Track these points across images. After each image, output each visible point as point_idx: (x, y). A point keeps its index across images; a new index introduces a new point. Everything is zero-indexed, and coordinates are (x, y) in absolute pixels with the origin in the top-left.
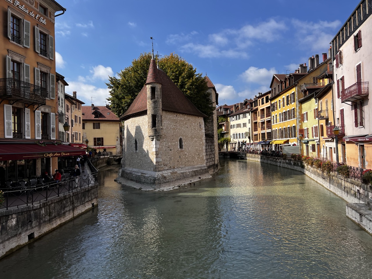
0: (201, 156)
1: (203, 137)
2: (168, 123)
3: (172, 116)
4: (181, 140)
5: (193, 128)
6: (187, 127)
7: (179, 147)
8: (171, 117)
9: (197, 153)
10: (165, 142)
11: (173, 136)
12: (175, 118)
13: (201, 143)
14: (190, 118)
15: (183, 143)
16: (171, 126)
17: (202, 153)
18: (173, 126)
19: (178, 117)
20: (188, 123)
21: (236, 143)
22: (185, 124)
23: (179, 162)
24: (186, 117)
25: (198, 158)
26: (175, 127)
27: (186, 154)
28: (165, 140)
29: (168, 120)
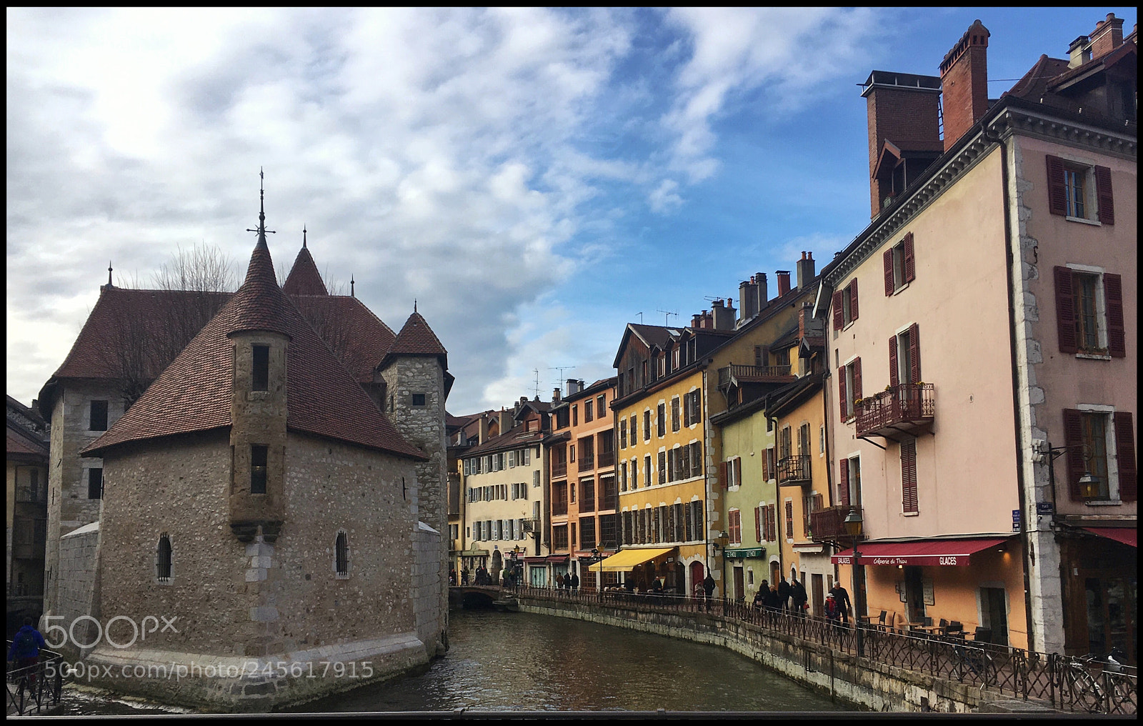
0: (403, 601)
1: (412, 530)
2: (301, 475)
3: (316, 452)
4: (341, 541)
5: (381, 499)
6: (363, 494)
7: (334, 566)
8: (312, 454)
9: (392, 590)
10: (290, 546)
11: (316, 524)
12: (324, 460)
13: (407, 552)
14: (374, 461)
15: (349, 553)
16: (314, 487)
18: (320, 490)
19: (335, 455)
20: (367, 481)
21: (488, 556)
22: (358, 482)
23: (335, 619)
24: (360, 456)
25: (394, 607)
26: (324, 492)
27: (357, 593)
28: (290, 538)
29: (304, 467)
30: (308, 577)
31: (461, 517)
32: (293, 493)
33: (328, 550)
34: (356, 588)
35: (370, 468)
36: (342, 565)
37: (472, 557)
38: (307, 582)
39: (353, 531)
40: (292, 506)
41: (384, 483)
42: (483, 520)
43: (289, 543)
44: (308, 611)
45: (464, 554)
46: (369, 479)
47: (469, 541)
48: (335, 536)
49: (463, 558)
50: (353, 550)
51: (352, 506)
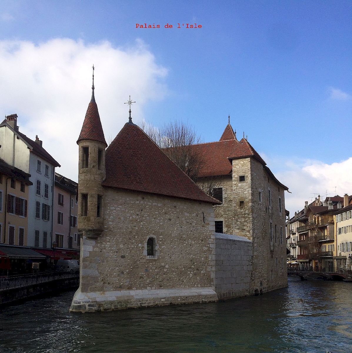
0: (202, 272)
1: (210, 238)
2: (119, 209)
3: (131, 198)
4: (151, 242)
5: (184, 222)
6: (170, 220)
7: (145, 252)
8: (128, 199)
9: (193, 267)
10: (109, 242)
11: (131, 232)
12: (138, 202)
13: (205, 248)
14: (179, 204)
15: (157, 248)
16: (128, 215)
17: (206, 268)
18: (134, 216)
19: (147, 200)
20: (173, 213)
21: (346, 259)
22: (166, 213)
23: (145, 278)
24: (166, 201)
25: (195, 274)
26: (138, 217)
27: (164, 267)
28: (108, 238)
29: (121, 205)
30: (123, 257)
31: (335, 241)
32: (111, 217)
33: (140, 245)
34: (163, 264)
35: (175, 207)
36: (151, 252)
37: (340, 259)
38: (122, 259)
39: (161, 237)
40: (111, 223)
41: (186, 214)
42: (344, 242)
43: (108, 240)
44: (123, 273)
45: (337, 258)
46: (175, 212)
47: (339, 252)
48: (146, 238)
49: (337, 259)
50: (160, 245)
51: (160, 225)
